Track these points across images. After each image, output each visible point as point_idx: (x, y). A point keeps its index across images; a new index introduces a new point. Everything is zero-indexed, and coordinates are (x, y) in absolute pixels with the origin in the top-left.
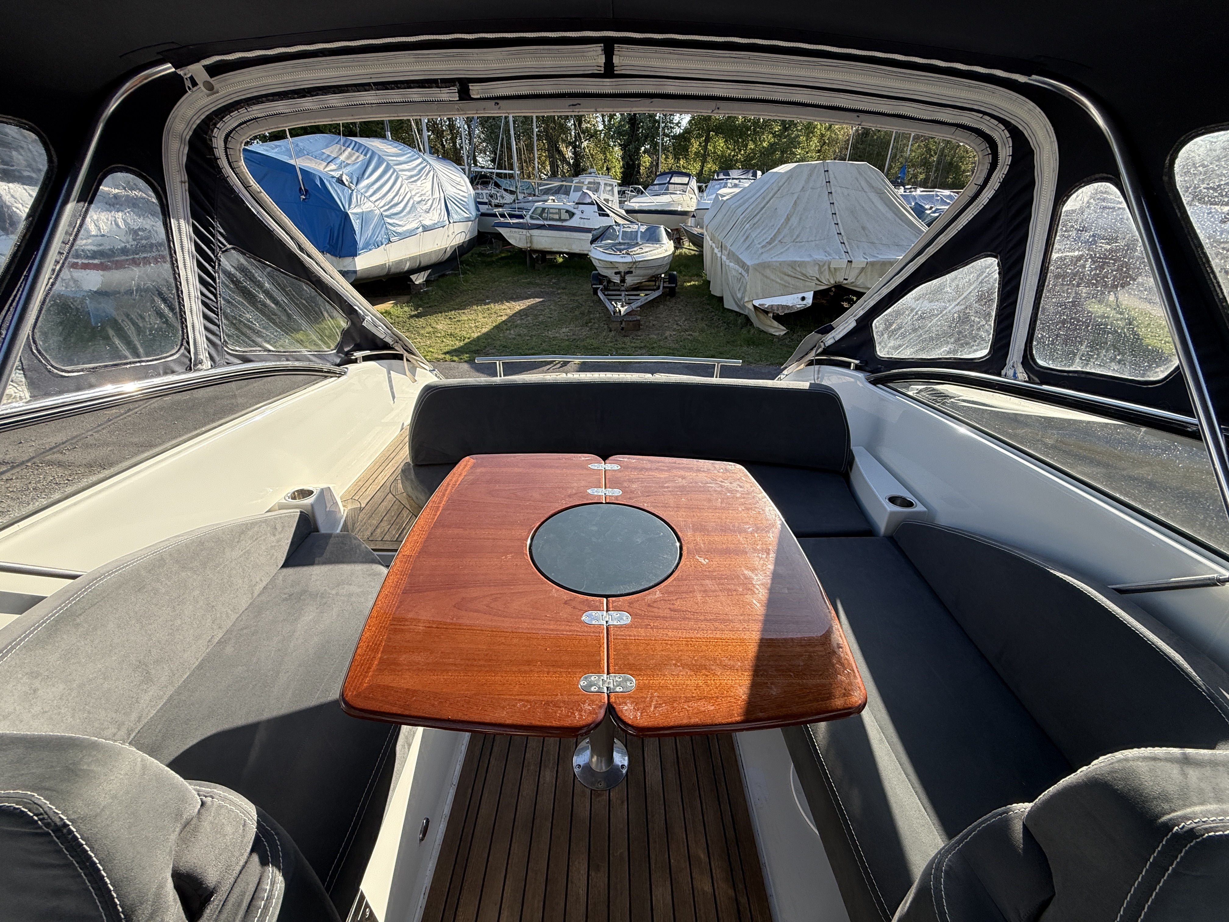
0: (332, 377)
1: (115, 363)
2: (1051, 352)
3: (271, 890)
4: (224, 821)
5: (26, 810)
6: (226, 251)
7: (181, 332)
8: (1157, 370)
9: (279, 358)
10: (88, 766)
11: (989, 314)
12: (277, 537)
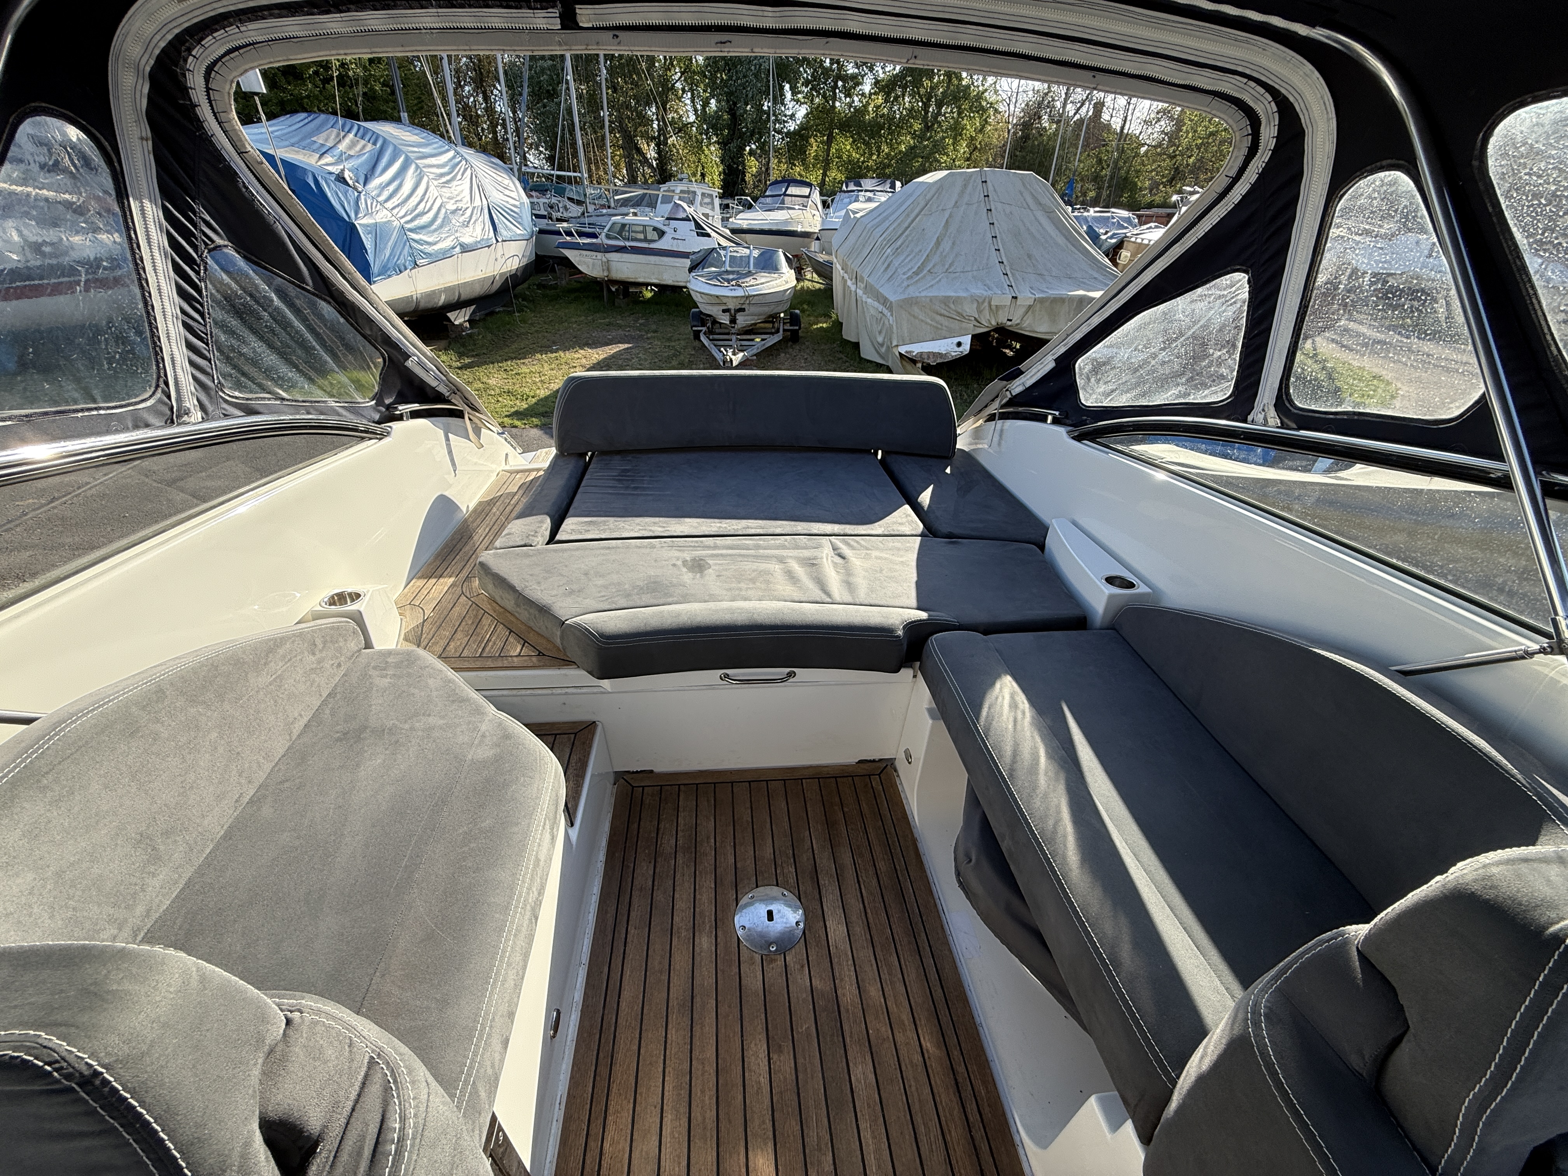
0: (370, 439)
1: (59, 409)
2: (1314, 389)
3: (402, 1129)
4: (321, 1042)
5: (31, 1058)
6: (215, 248)
7: (154, 367)
8: (1451, 406)
9: (297, 409)
10: (119, 984)
11: (1234, 346)
12: (318, 656)
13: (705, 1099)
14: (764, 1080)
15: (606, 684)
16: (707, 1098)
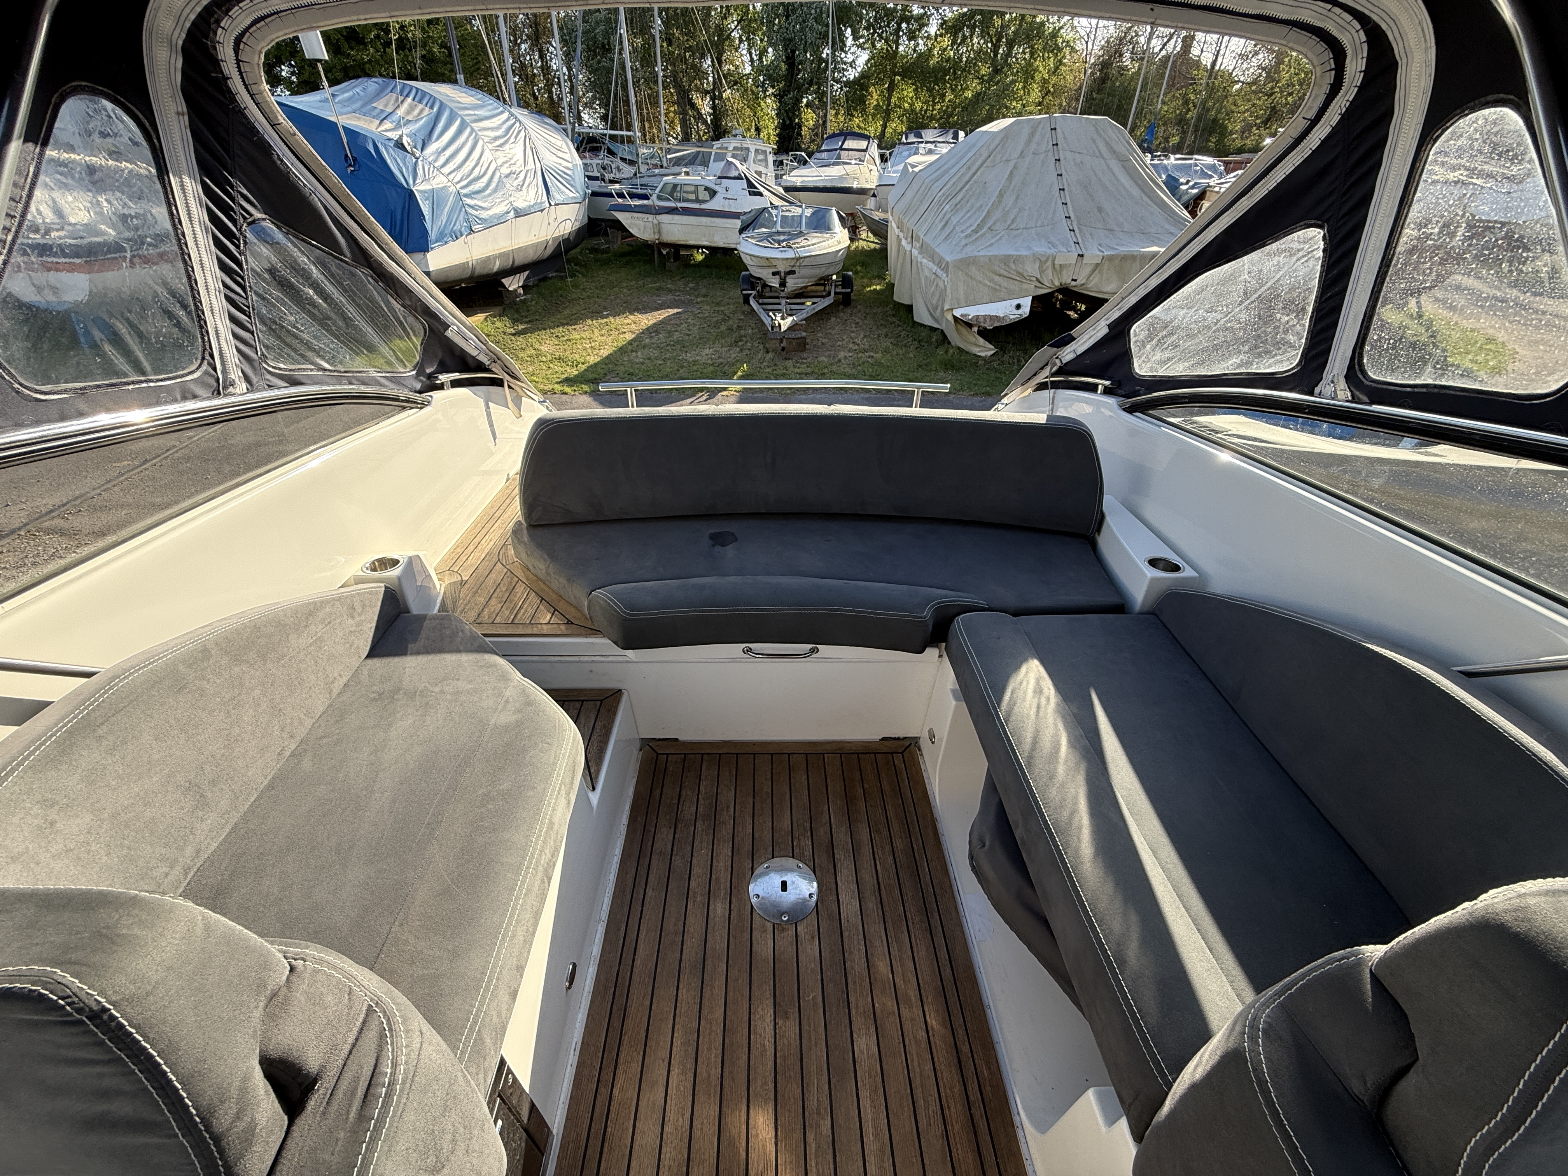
0: (412, 408)
1: (111, 382)
2: (1390, 359)
3: (393, 1074)
4: (322, 989)
5: (47, 993)
6: (253, 222)
7: (200, 340)
8: (1547, 379)
9: (339, 380)
10: (129, 929)
11: (1304, 309)
12: (357, 619)
13: (711, 1056)
14: (769, 1045)
15: (630, 653)
16: (713, 1056)
